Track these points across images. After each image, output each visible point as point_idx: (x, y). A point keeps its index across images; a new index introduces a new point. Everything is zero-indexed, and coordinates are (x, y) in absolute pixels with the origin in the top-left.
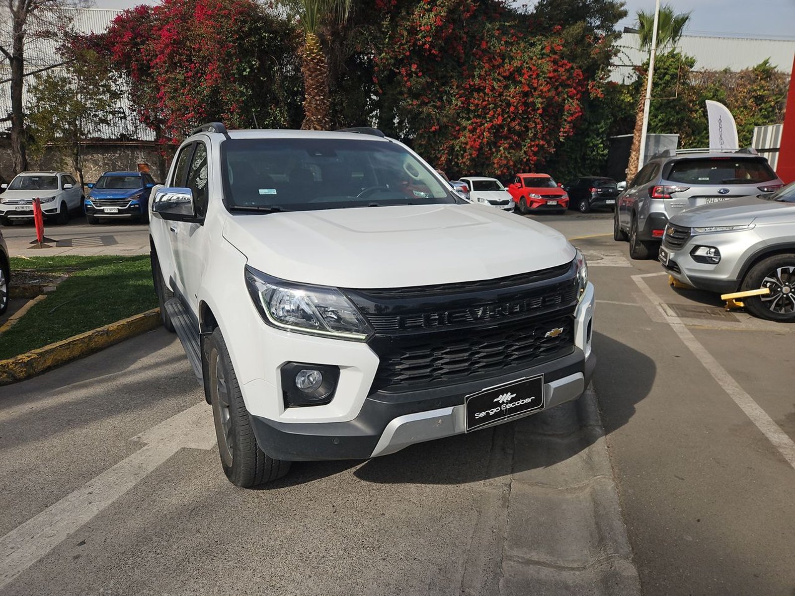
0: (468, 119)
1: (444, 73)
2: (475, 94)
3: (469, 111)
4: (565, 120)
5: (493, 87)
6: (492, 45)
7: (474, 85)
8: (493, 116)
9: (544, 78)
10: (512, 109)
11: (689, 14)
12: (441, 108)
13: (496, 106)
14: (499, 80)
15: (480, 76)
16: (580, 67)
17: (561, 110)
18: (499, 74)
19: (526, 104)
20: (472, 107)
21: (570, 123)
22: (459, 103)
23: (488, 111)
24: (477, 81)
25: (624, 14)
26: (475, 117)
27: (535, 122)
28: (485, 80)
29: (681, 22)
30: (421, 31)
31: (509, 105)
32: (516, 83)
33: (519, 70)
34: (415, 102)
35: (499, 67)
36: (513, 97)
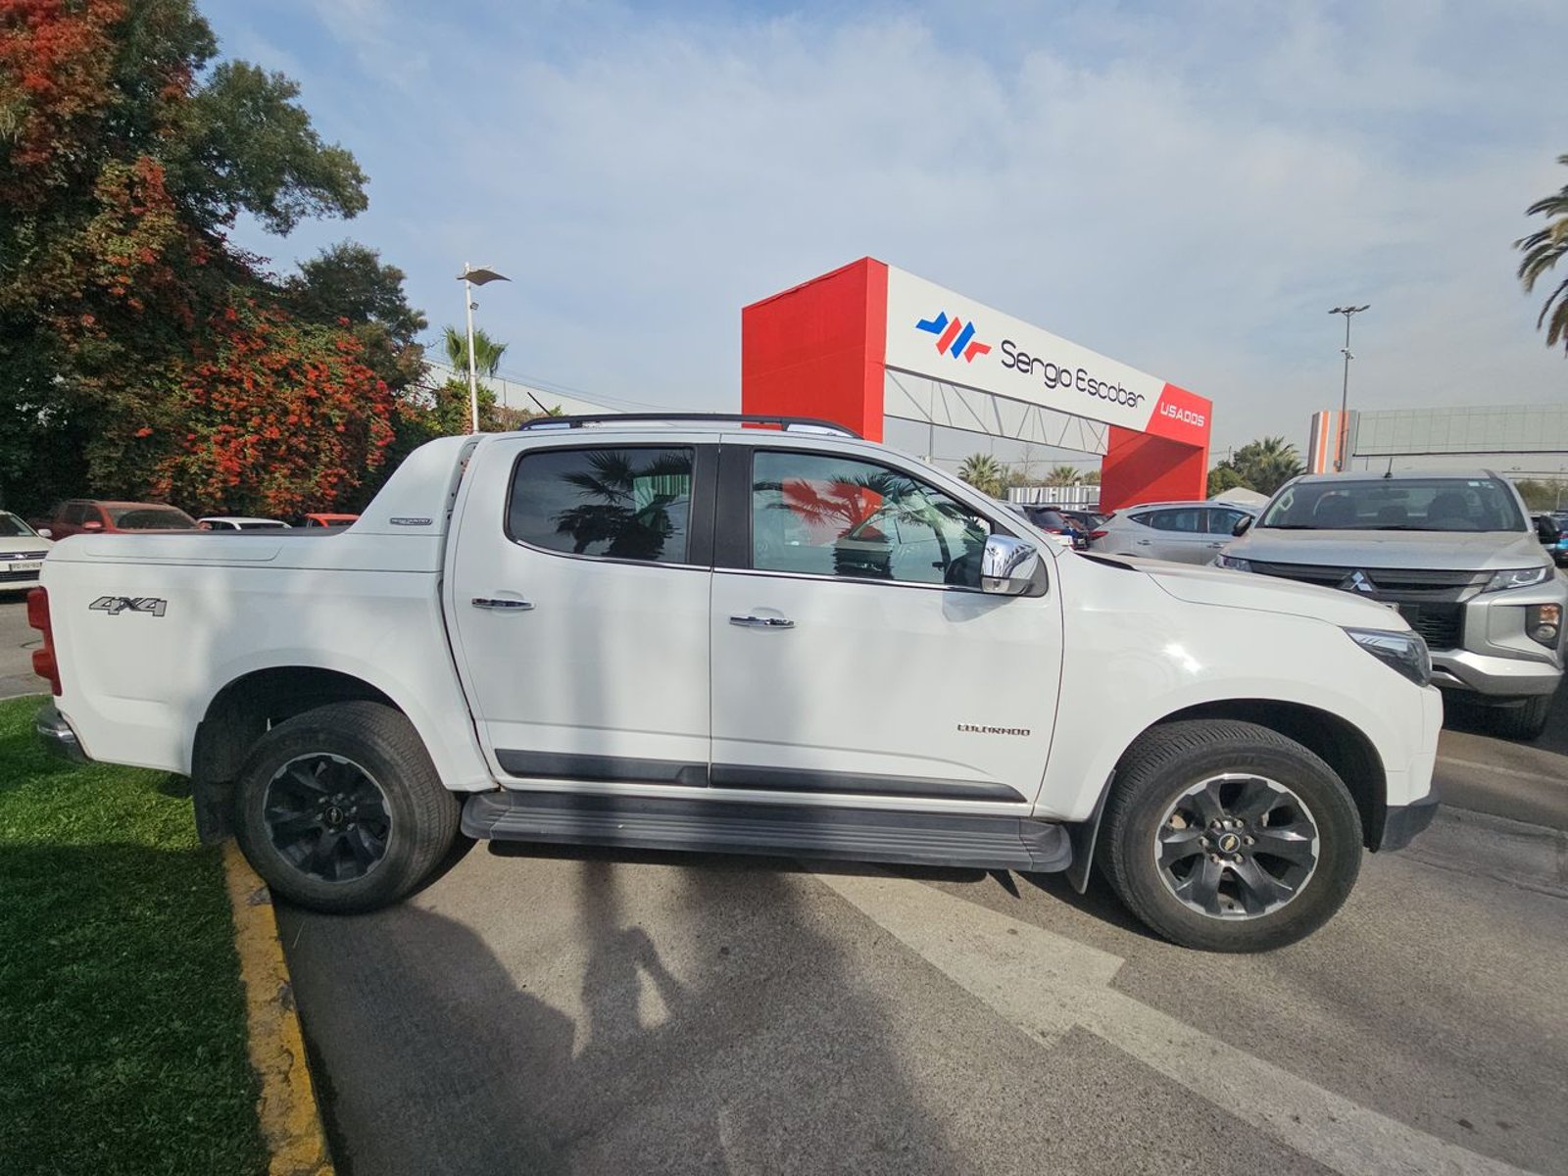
0: (211, 424)
1: (150, 342)
2: (221, 387)
3: (209, 412)
4: (373, 444)
5: (255, 381)
6: (245, 318)
7: (220, 373)
8: (260, 425)
9: (339, 383)
10: (293, 419)
11: (507, 345)
12: (155, 400)
13: (263, 412)
14: (264, 374)
15: (228, 362)
16: (383, 378)
17: (366, 429)
18: (262, 363)
19: (311, 414)
20: (216, 406)
21: (378, 448)
22: (191, 397)
23: (249, 416)
24: (225, 368)
25: (423, 325)
26: (224, 422)
27: (329, 443)
28: (238, 368)
29: (497, 352)
30: (105, 262)
31: (286, 412)
32: (294, 383)
33: (296, 365)
34: (94, 382)
35: (259, 353)
36: (292, 402)
